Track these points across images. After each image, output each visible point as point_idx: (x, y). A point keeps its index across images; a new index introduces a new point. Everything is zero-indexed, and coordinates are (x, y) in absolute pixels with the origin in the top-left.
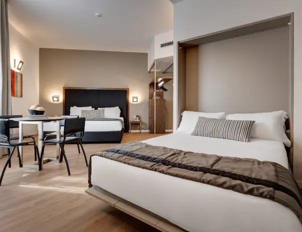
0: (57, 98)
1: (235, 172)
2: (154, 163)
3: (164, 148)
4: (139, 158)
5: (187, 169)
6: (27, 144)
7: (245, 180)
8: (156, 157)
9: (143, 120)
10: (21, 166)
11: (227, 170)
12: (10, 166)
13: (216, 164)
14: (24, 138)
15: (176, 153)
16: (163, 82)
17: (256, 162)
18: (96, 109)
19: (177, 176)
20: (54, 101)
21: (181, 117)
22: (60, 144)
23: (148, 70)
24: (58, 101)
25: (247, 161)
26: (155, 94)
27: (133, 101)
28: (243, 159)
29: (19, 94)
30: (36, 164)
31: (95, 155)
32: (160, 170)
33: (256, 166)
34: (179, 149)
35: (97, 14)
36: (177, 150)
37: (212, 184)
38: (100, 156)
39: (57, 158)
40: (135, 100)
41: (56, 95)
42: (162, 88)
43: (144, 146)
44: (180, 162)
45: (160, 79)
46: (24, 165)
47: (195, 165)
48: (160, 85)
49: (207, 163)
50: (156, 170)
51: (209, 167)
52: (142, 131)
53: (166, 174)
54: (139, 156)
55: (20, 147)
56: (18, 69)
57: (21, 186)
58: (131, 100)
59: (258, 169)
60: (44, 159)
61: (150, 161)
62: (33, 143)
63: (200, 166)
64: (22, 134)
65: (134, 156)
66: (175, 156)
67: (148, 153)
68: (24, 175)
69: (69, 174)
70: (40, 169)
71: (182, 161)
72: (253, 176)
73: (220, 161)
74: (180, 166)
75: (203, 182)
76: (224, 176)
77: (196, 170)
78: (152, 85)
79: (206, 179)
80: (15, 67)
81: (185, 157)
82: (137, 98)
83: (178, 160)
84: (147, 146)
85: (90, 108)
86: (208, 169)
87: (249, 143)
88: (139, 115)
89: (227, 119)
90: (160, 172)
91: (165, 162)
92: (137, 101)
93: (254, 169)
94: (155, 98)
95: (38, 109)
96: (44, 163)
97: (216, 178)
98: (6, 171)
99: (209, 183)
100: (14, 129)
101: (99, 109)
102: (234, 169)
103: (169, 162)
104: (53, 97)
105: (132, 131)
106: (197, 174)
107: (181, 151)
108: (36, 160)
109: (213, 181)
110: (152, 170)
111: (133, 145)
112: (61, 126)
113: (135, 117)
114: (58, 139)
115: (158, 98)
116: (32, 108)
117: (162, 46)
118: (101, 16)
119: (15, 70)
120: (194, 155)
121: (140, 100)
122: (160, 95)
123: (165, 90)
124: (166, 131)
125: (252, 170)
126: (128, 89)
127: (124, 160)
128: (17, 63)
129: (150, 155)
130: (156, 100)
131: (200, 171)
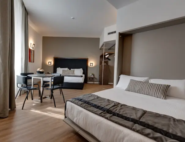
0: (51, 63)
1: (156, 126)
2: (102, 111)
3: (108, 100)
4: (93, 106)
5: (123, 118)
6: (35, 89)
7: (164, 134)
8: (103, 106)
9: (95, 76)
10: (32, 99)
11: (150, 123)
12: (27, 99)
13: (142, 118)
14: (34, 85)
15: (116, 104)
16: (108, 55)
17: (172, 119)
18: (70, 69)
19: (116, 123)
20: (49, 64)
21: (119, 78)
22: (51, 90)
23: (100, 48)
24: (51, 64)
25: (165, 117)
26: (103, 62)
27: (90, 66)
28: (162, 115)
29: (32, 61)
30: (39, 99)
31: (68, 101)
32: (106, 117)
33: (172, 122)
34: (117, 102)
35: (72, 18)
36: (117, 103)
37: (140, 133)
38: (71, 102)
39: (50, 96)
40: (92, 65)
41: (50, 61)
42: (108, 58)
43: (96, 98)
44: (118, 113)
45: (106, 54)
46: (34, 99)
47: (128, 116)
48: (106, 57)
49: (136, 116)
50: (103, 117)
51: (138, 119)
52: (95, 83)
53: (109, 120)
54: (93, 105)
55: (32, 91)
56: (32, 48)
57: (32, 110)
58: (89, 64)
59: (173, 125)
60: (43, 96)
61: (99, 109)
62: (38, 89)
63: (132, 117)
64: (33, 83)
65: (90, 105)
66: (115, 107)
67: (99, 103)
68: (34, 105)
69: (55, 107)
70: (41, 102)
71: (120, 112)
72: (170, 131)
73: (145, 115)
74: (118, 115)
75: (134, 130)
76: (148, 128)
77: (129, 121)
78: (101, 56)
79: (136, 129)
80: (31, 47)
81: (121, 109)
82: (93, 64)
83: (117, 111)
84: (98, 97)
85: (66, 69)
86: (137, 120)
87: (165, 100)
88: (93, 73)
89: (150, 82)
90: (106, 118)
91: (109, 111)
92: (92, 66)
93: (171, 125)
94: (103, 64)
95: (41, 70)
96: (43, 99)
97: (142, 129)
98: (26, 101)
99: (138, 131)
100: (30, 80)
101: (71, 69)
102: (155, 123)
103: (111, 111)
104: (49, 62)
105: (89, 82)
106: (130, 124)
107: (119, 103)
108: (39, 96)
109: (141, 131)
110: (101, 116)
111: (90, 96)
112: (52, 79)
113: (91, 74)
114: (50, 87)
115: (105, 64)
116: (38, 70)
117: (109, 34)
118: (74, 18)
119: (31, 48)
120: (127, 108)
121: (94, 65)
122: (106, 63)
123: (110, 60)
124: (109, 83)
125: (169, 126)
126: (88, 59)
127: (85, 106)
128: (32, 45)
129: (99, 105)
130: (104, 65)
131: (132, 121)
